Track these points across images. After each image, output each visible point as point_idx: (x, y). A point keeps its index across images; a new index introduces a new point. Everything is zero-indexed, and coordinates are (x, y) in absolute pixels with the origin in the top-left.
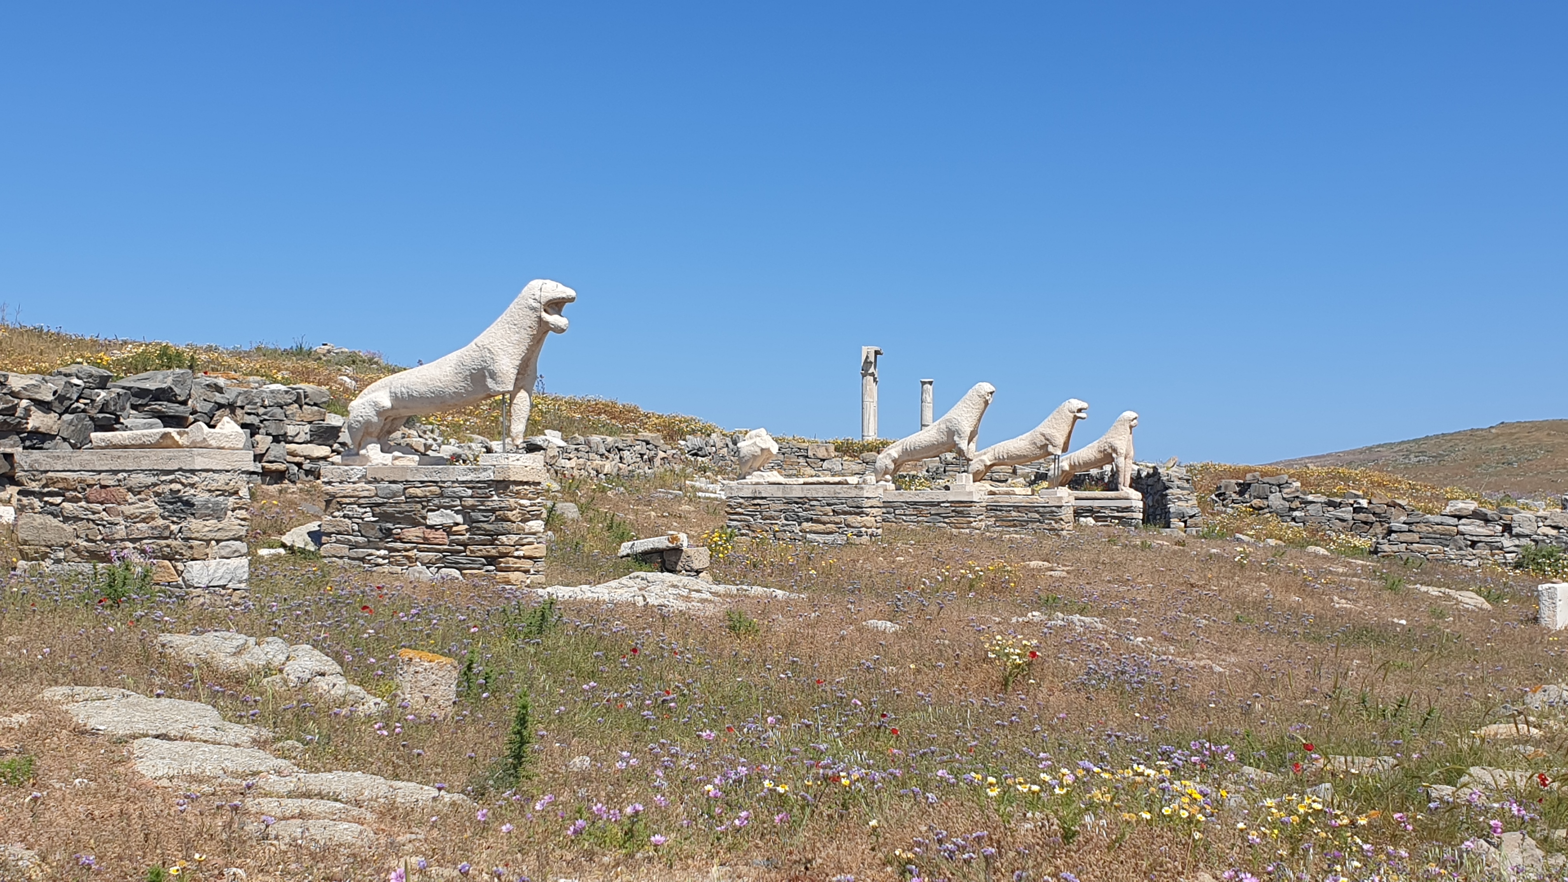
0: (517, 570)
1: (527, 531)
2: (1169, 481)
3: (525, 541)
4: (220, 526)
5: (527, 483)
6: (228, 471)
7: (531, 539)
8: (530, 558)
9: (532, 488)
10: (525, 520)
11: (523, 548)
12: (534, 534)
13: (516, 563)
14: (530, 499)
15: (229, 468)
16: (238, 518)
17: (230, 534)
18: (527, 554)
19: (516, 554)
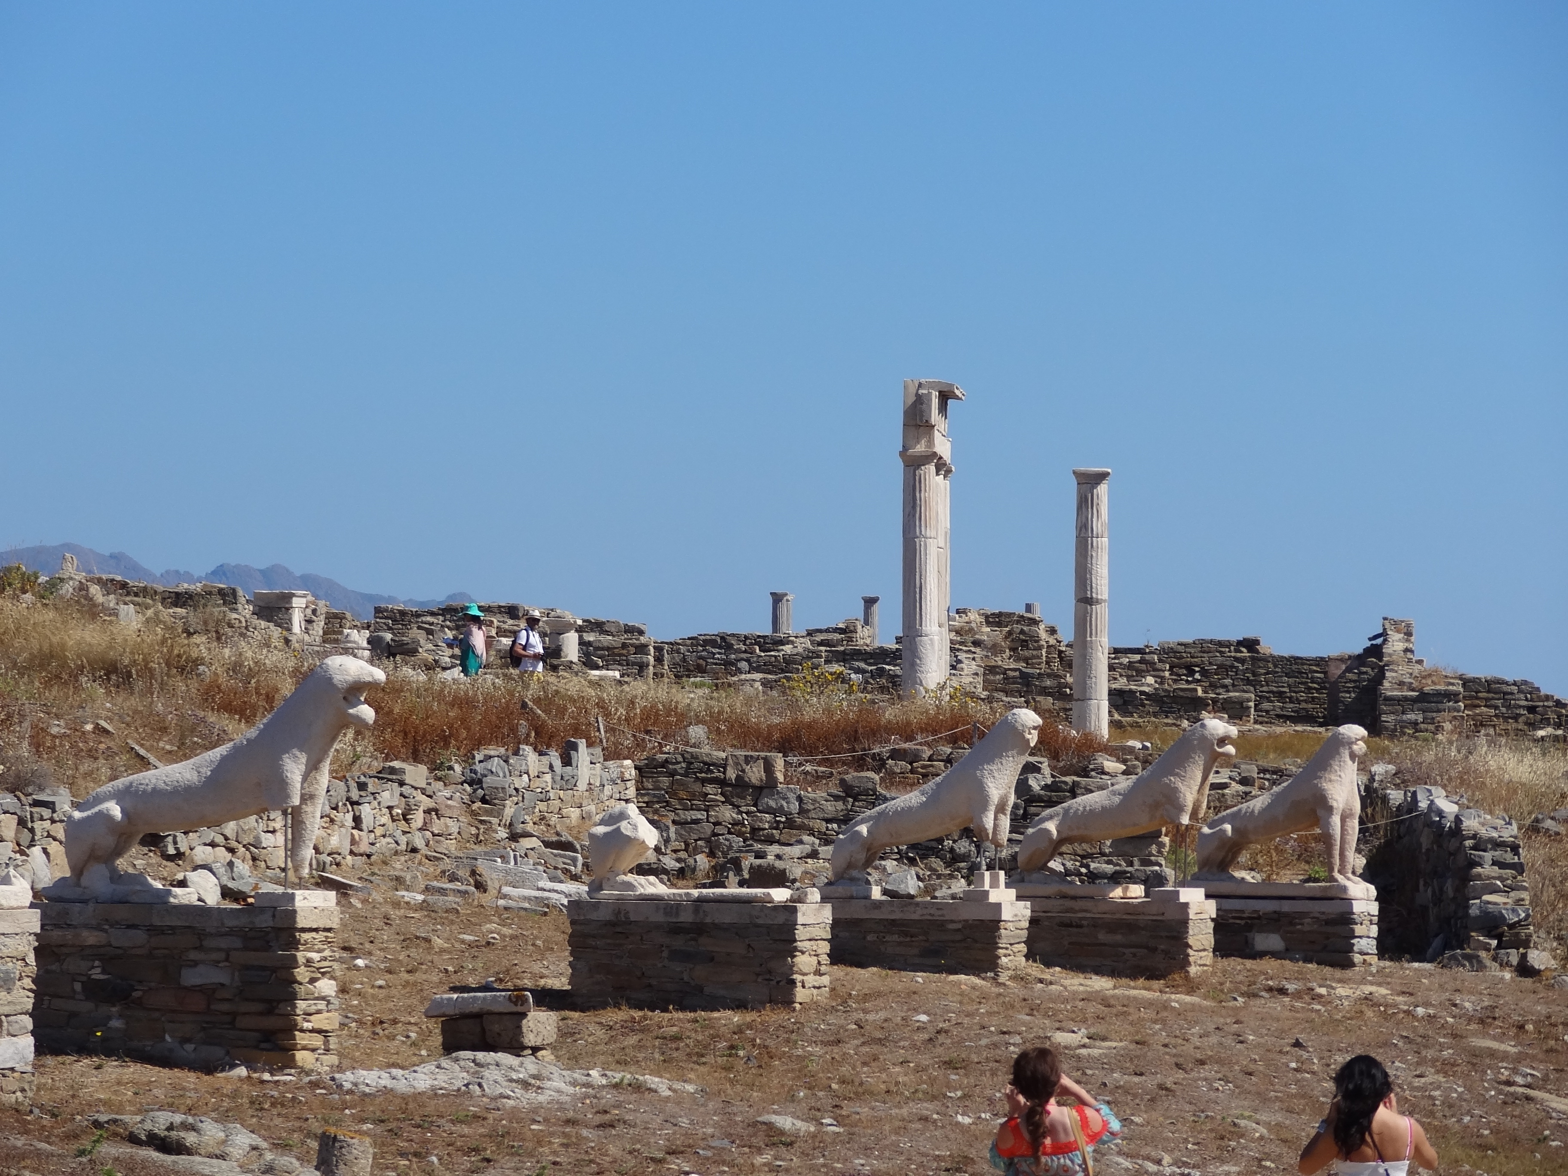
0: (304, 1048)
1: (316, 995)
2: (1475, 848)
3: (313, 1009)
4: (9, 998)
5: (316, 930)
6: (17, 934)
7: (322, 1005)
8: (319, 1031)
9: (321, 936)
10: (313, 981)
11: (312, 1018)
12: (323, 998)
13: (303, 1039)
14: (319, 951)
15: (18, 931)
16: (24, 988)
17: (18, 1008)
18: (316, 1026)
19: (306, 1025)
